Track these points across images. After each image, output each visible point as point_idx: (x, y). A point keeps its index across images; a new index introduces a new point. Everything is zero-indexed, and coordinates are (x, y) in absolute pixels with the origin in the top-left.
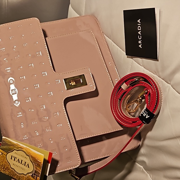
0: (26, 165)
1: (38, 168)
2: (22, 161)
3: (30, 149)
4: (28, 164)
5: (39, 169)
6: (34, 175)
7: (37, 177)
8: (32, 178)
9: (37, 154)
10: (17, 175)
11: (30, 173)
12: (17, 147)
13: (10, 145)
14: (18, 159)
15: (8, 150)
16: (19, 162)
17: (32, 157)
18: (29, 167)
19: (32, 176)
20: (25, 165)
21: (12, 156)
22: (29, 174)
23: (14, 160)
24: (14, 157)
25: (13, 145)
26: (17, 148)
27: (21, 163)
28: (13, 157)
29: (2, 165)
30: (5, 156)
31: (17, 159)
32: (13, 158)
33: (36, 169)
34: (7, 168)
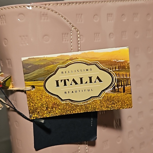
1: (121, 73)
2: (81, 79)
3: (93, 52)
4: (98, 78)
5: (125, 73)
6: (116, 88)
7: (124, 88)
8: (113, 95)
9: (113, 52)
10: (78, 106)
11: (106, 89)
12: (62, 61)
13: (44, 66)
14: (74, 80)
15: (43, 76)
16: (76, 83)
17: (102, 62)
18: (100, 81)
19: (114, 91)
20: (91, 82)
23: (65, 85)
24: (61, 81)
25: (53, 62)
26: (63, 63)
27: (82, 83)
28: (59, 82)
29: (42, 105)
31: (71, 80)
32: (61, 84)
33: (119, 75)
34: (54, 104)
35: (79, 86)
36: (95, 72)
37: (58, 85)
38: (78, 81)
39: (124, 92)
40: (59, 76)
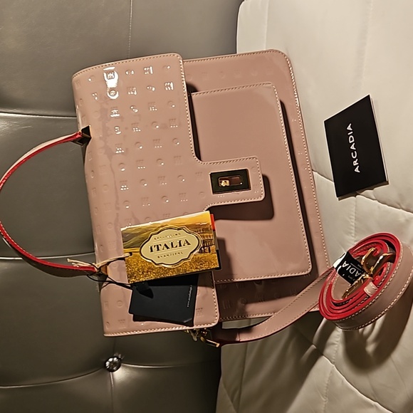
2: (172, 244)
3: (180, 218)
4: (186, 241)
6: (202, 249)
7: (209, 248)
8: (200, 256)
10: (171, 269)
11: (194, 251)
13: (140, 234)
14: (165, 245)
15: (139, 243)
16: (168, 248)
17: (188, 226)
18: (189, 244)
19: (201, 252)
20: (180, 245)
21: (151, 247)
22: (194, 253)
23: (158, 250)
24: (155, 246)
25: (147, 230)
26: (155, 230)
27: (173, 247)
28: (153, 247)
29: (138, 270)
30: (139, 254)
31: (163, 245)
32: (155, 249)
33: (204, 236)
34: (149, 268)
35: (171, 250)
36: (183, 236)
37: (152, 251)
38: (170, 246)
39: (210, 252)
40: (153, 242)
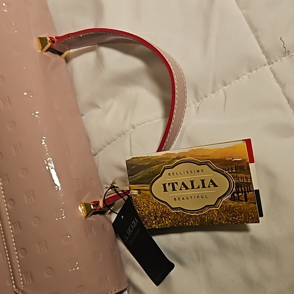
0: (206, 186)
1: (239, 175)
2: (192, 182)
3: (202, 149)
4: (211, 181)
5: (244, 176)
6: (236, 195)
7: (245, 195)
8: (233, 204)
9: (227, 148)
10: (192, 216)
11: (224, 196)
12: (169, 161)
13: (149, 166)
14: (183, 184)
15: (149, 178)
16: (187, 188)
17: (214, 161)
18: (215, 186)
19: (233, 199)
20: (204, 187)
21: (164, 185)
22: (224, 199)
23: (174, 189)
24: (169, 184)
25: (158, 161)
26: (169, 163)
27: (193, 187)
29: (149, 213)
30: (148, 193)
33: (237, 178)
34: (163, 212)
35: (190, 192)
36: (208, 174)
37: (165, 190)
39: (246, 200)
40: (166, 178)
